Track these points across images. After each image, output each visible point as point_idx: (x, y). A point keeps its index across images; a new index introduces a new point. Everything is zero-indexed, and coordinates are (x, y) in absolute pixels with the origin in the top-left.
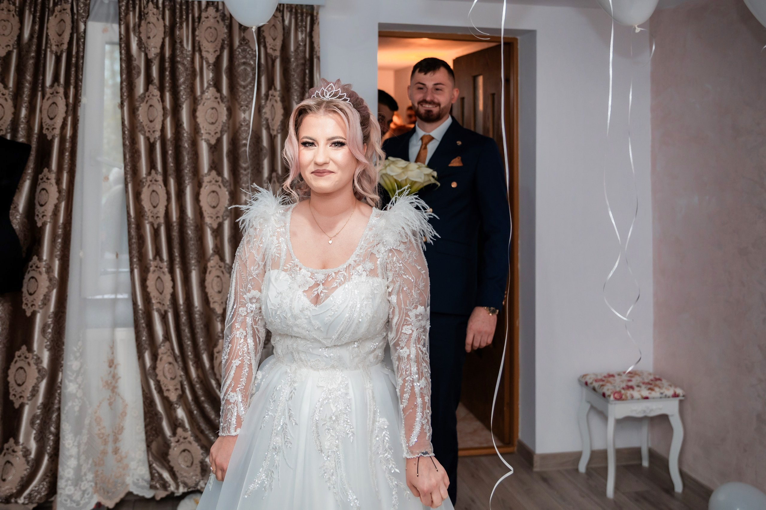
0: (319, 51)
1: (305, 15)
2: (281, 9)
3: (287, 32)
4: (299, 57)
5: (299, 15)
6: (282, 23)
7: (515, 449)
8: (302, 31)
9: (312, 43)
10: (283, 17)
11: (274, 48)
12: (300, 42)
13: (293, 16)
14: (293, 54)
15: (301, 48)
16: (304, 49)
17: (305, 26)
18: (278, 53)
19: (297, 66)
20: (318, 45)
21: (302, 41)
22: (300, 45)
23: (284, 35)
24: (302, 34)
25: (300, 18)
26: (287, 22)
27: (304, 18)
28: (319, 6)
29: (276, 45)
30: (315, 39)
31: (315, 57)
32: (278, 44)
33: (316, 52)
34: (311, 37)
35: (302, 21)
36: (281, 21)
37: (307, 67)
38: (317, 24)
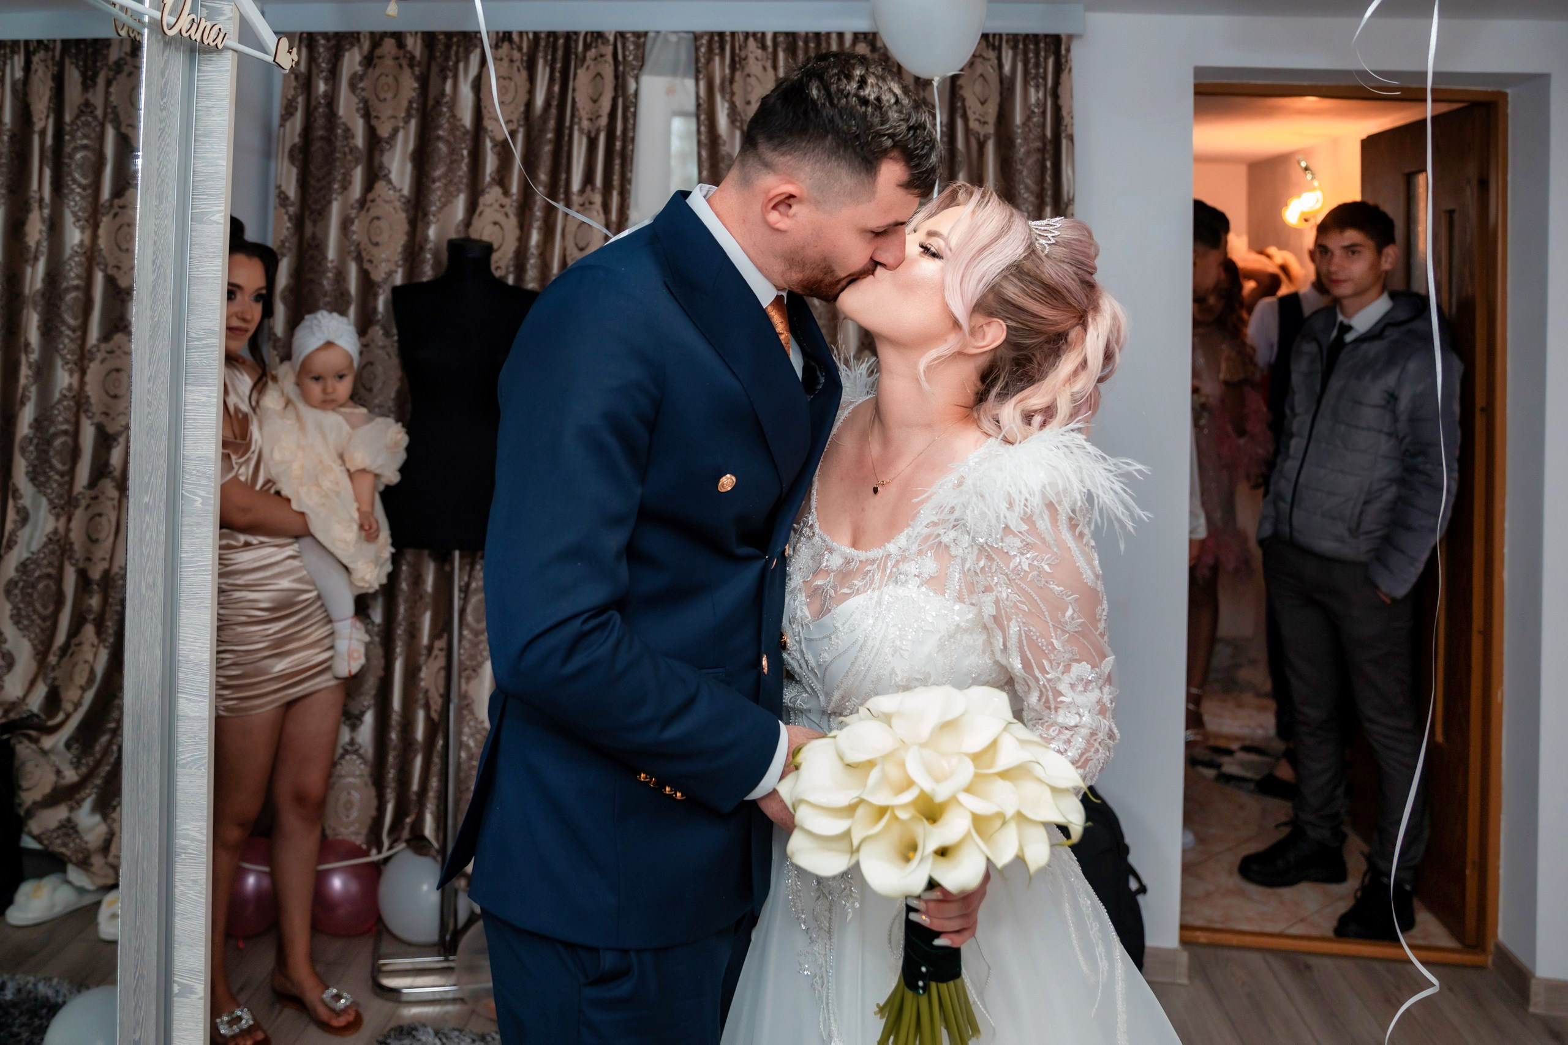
0: (1072, 125)
1: (1042, 54)
2: (997, 43)
3: (1009, 89)
4: (1032, 136)
5: (1031, 55)
6: (997, 71)
7: (1490, 960)
8: (1037, 87)
9: (1057, 109)
10: (999, 58)
11: (982, 120)
12: (1033, 107)
13: (1020, 57)
14: (1019, 131)
15: (1035, 119)
16: (1042, 120)
17: (1042, 75)
18: (990, 129)
19: (1028, 153)
20: (1070, 113)
21: (1038, 105)
22: (1033, 112)
23: (1001, 94)
24: (1037, 91)
25: (1032, 61)
26: (1007, 68)
27: (1042, 59)
28: (1070, 37)
29: (986, 113)
30: (1063, 101)
31: (1063, 135)
32: (990, 111)
33: (1066, 126)
34: (1056, 96)
35: (1037, 65)
36: (996, 67)
37: (1047, 156)
38: (1067, 71)
